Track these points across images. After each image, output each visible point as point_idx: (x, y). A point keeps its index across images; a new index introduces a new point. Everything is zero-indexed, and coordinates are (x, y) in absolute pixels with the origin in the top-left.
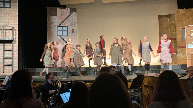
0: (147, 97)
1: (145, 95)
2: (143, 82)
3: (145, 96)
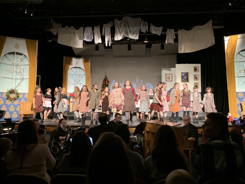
0: (148, 142)
1: (147, 139)
2: (145, 128)
3: (147, 141)
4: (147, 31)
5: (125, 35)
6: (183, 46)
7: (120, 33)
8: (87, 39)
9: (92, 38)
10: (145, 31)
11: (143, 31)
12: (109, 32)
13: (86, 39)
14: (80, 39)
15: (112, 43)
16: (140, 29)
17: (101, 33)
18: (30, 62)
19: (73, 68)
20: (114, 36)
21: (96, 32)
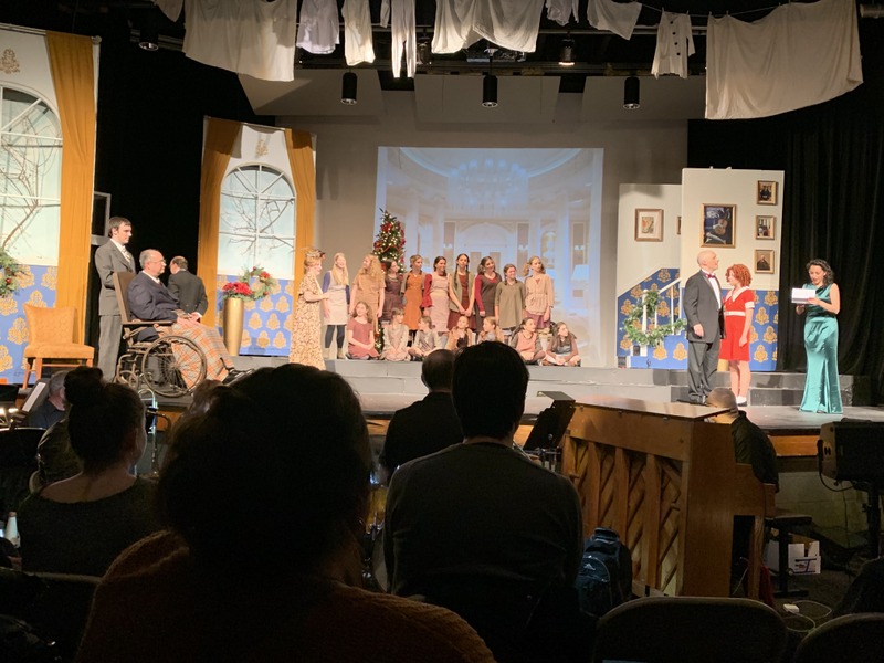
1: (571, 473)
2: (569, 427)
4: (572, 16)
5: (476, 30)
6: (726, 90)
7: (458, 22)
8: (313, 44)
9: (332, 39)
10: (563, 20)
11: (558, 19)
12: (408, 14)
13: (310, 43)
14: (283, 41)
15: (420, 63)
16: (545, 9)
17: (375, 17)
18: (64, 136)
19: (243, 168)
20: (431, 35)
21: (352, 14)
